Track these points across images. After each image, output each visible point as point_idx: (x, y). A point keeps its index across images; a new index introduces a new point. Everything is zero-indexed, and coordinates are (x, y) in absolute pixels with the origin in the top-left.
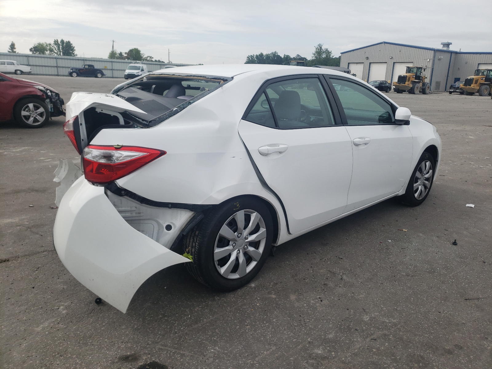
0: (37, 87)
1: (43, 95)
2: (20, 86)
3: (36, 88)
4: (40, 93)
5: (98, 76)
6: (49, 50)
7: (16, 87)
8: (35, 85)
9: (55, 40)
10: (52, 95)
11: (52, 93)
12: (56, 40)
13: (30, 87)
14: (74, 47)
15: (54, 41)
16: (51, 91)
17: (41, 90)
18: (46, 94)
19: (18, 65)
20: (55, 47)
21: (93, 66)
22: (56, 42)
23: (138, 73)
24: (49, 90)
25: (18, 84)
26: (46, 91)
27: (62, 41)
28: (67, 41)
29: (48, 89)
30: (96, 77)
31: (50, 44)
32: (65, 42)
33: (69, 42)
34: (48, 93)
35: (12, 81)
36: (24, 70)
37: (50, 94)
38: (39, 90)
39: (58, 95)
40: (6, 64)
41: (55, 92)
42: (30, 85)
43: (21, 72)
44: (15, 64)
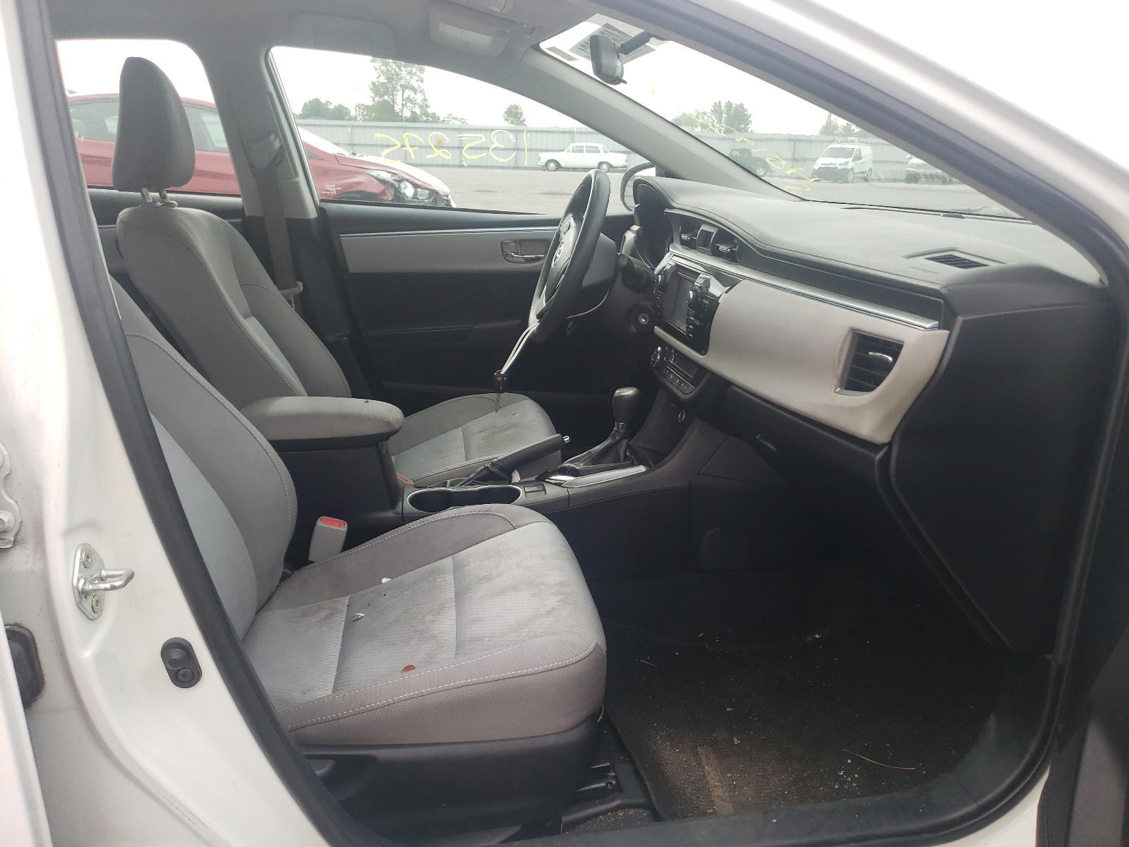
0: (375, 173)
1: (383, 193)
3: (373, 176)
4: (375, 188)
6: (701, 126)
8: (372, 168)
9: (715, 103)
10: (415, 194)
11: (419, 190)
12: (717, 103)
13: (357, 173)
14: (750, 115)
15: (713, 104)
16: (416, 186)
17: (383, 182)
18: (397, 191)
20: (714, 118)
21: (748, 152)
22: (717, 110)
23: (847, 163)
24: (407, 180)
26: (396, 184)
27: (729, 104)
28: (738, 103)
31: (705, 114)
32: (734, 106)
33: (742, 105)
34: (406, 187)
35: (322, 160)
36: (614, 163)
37: (409, 191)
38: (376, 182)
39: (434, 193)
40: (585, 151)
41: (430, 187)
42: (361, 168)
43: (610, 166)
44: (601, 150)
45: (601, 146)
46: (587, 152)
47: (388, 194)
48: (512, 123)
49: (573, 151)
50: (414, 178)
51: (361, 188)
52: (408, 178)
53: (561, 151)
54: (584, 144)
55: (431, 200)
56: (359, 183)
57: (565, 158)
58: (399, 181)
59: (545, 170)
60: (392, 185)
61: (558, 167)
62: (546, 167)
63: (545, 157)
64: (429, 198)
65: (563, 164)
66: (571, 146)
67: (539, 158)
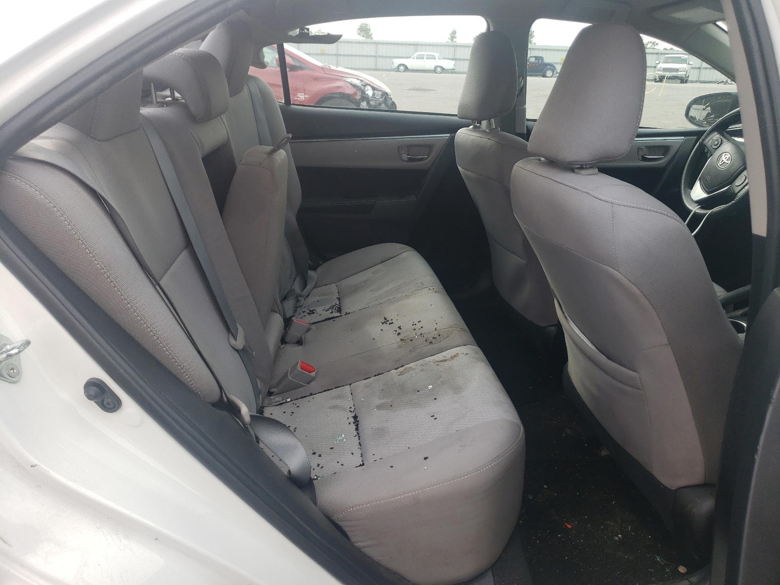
0: (349, 80)
1: (355, 94)
2: (326, 78)
3: (348, 82)
4: (349, 91)
5: (547, 75)
7: (316, 79)
8: (347, 76)
10: (374, 94)
11: (376, 92)
13: (338, 80)
16: (374, 89)
17: (354, 86)
18: (363, 92)
19: (440, 59)
21: (542, 58)
24: (370, 85)
25: (323, 75)
26: (362, 87)
29: (369, 83)
30: (544, 76)
34: (368, 90)
35: (314, 70)
36: (445, 67)
37: (370, 92)
38: (350, 86)
39: (385, 95)
40: (425, 58)
41: (382, 89)
42: (339, 77)
43: (443, 69)
44: (437, 57)
45: (436, 55)
46: (427, 58)
47: (358, 95)
48: (363, 36)
49: (417, 58)
50: (373, 83)
51: (340, 91)
52: (370, 83)
53: (408, 58)
54: (425, 53)
55: (383, 99)
56: (339, 87)
57: (411, 63)
58: (365, 86)
59: (397, 72)
60: (360, 89)
61: (406, 69)
62: (397, 69)
63: (397, 62)
64: (381, 98)
65: (409, 67)
66: (416, 55)
67: (393, 62)
